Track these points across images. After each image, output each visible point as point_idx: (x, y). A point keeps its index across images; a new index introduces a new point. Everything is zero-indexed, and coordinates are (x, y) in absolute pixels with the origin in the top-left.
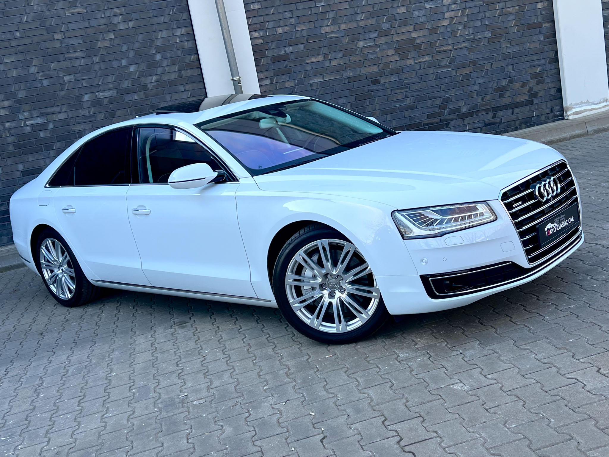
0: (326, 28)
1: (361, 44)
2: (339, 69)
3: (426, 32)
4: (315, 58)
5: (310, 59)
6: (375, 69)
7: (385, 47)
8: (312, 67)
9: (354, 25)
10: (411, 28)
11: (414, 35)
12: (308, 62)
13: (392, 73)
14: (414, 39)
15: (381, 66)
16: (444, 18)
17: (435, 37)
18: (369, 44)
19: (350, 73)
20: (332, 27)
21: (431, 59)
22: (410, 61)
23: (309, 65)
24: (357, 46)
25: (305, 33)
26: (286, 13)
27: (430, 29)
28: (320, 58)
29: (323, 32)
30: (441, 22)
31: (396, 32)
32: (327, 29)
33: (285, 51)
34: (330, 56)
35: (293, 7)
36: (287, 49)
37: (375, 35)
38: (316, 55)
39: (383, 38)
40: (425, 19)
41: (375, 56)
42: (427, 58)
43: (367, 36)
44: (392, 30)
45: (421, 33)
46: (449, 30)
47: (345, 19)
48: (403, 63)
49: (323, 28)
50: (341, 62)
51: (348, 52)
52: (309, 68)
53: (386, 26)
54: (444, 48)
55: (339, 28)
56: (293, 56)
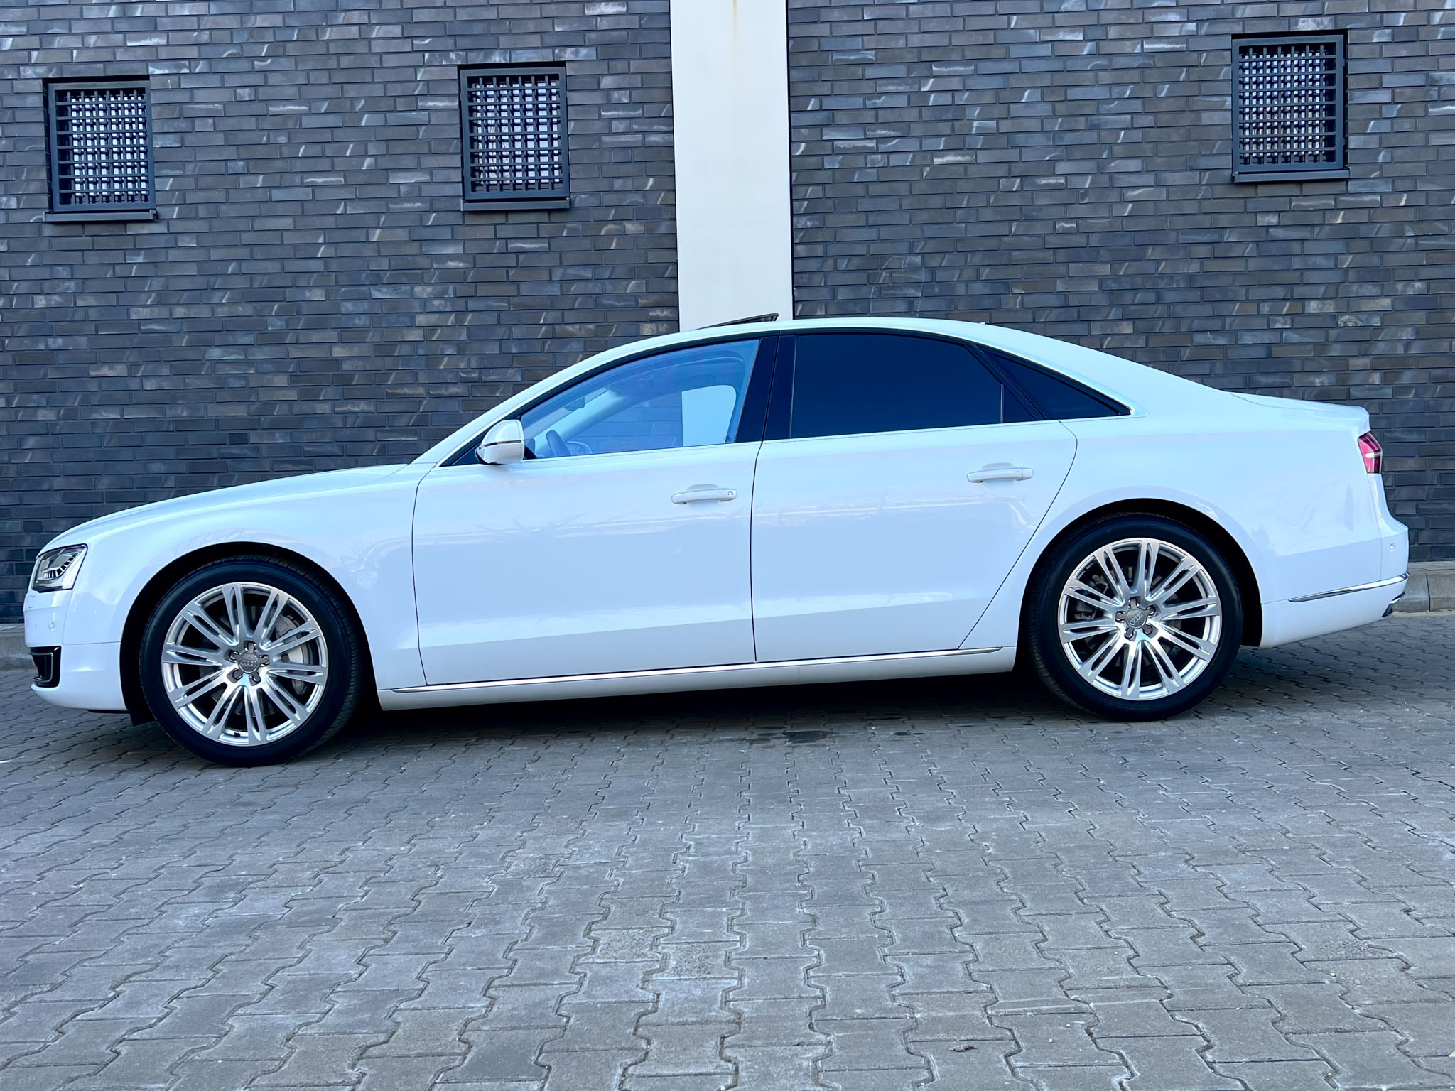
0: (141, 309)
1: (215, 353)
2: (160, 400)
3: (366, 350)
4: (111, 369)
5: (98, 370)
6: (240, 411)
7: (267, 367)
8: (100, 386)
9: (205, 312)
10: (333, 336)
11: (338, 351)
12: (92, 373)
13: (277, 426)
14: (338, 360)
15: (254, 407)
16: (412, 326)
17: (388, 363)
18: (233, 357)
19: (182, 411)
20: (156, 309)
21: (372, 409)
22: (322, 405)
23: (95, 382)
24: (207, 355)
25: (93, 315)
26: (60, 268)
27: (375, 344)
28: (120, 370)
29: (134, 317)
30: (404, 332)
31: (298, 339)
32: (144, 313)
33: (46, 345)
34: (142, 369)
35: (75, 258)
36: (50, 341)
37: (247, 339)
38: (111, 364)
39: (266, 349)
40: (368, 322)
41: (243, 383)
42: (362, 406)
43: (230, 339)
44: (288, 333)
45: (356, 350)
46: (421, 352)
47: (185, 296)
48: (305, 408)
49: (135, 309)
50: (166, 385)
51: (184, 368)
52: (93, 386)
53: (275, 324)
54: (406, 390)
55: (171, 314)
56: (61, 358)
